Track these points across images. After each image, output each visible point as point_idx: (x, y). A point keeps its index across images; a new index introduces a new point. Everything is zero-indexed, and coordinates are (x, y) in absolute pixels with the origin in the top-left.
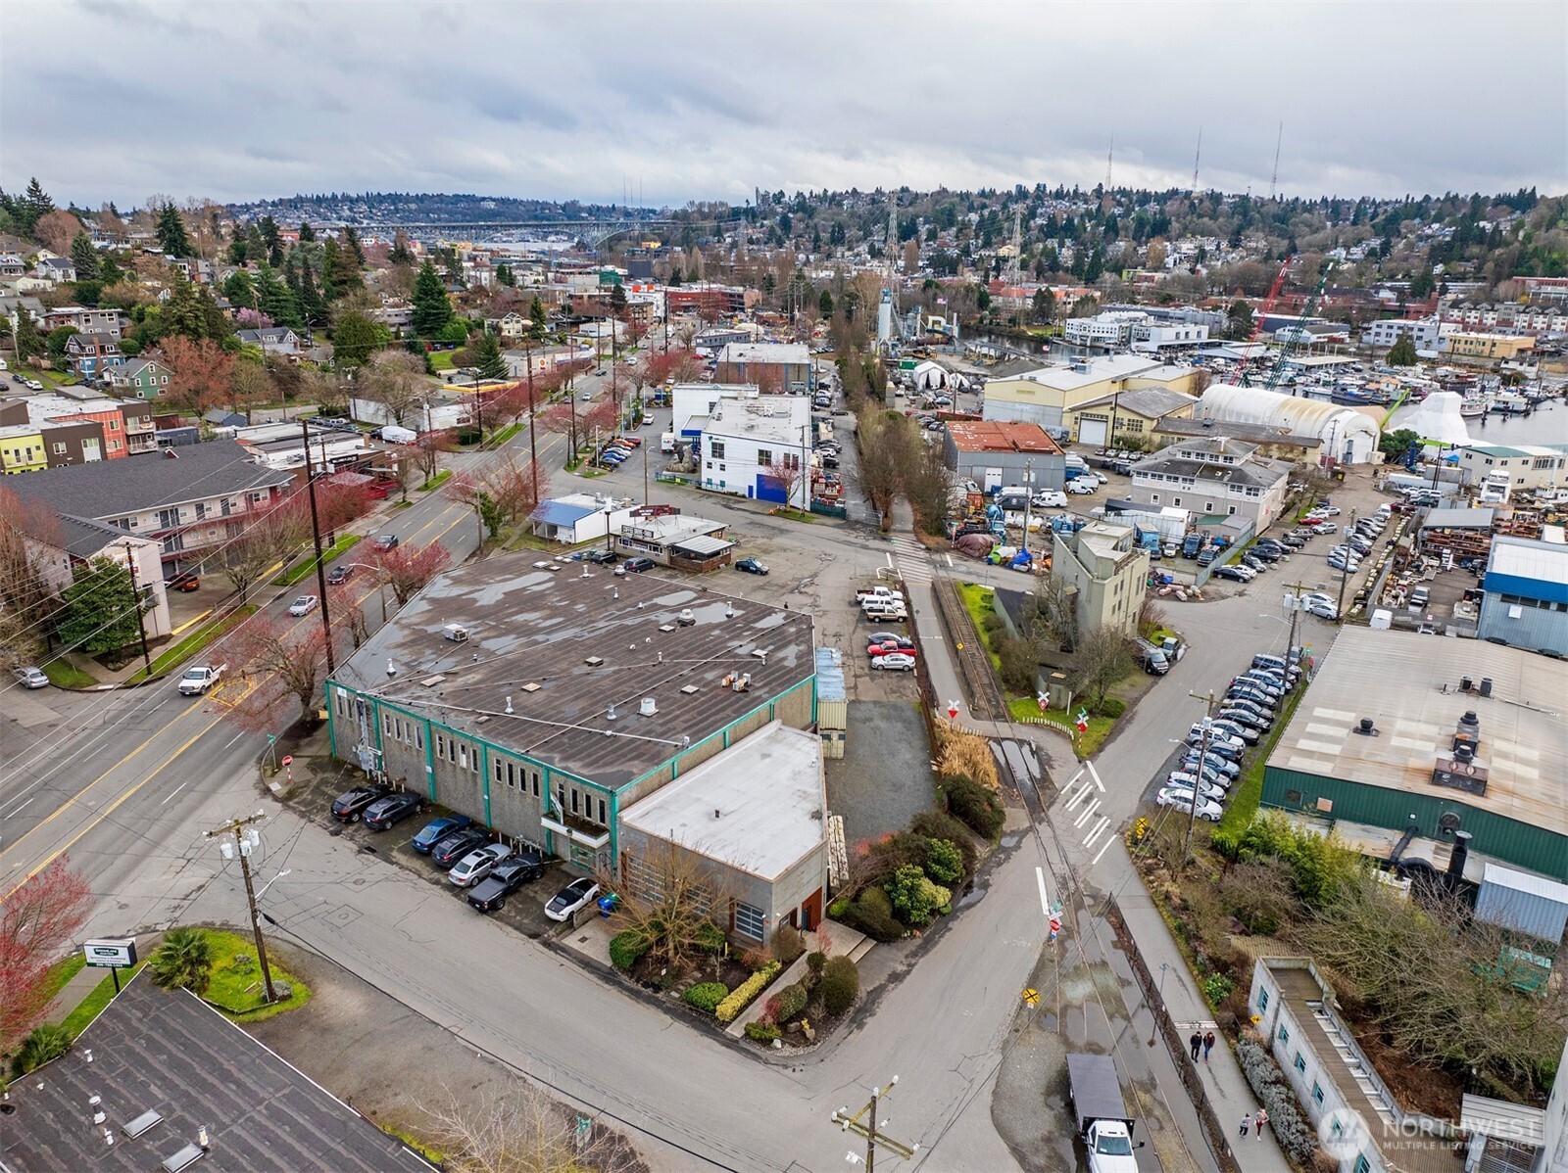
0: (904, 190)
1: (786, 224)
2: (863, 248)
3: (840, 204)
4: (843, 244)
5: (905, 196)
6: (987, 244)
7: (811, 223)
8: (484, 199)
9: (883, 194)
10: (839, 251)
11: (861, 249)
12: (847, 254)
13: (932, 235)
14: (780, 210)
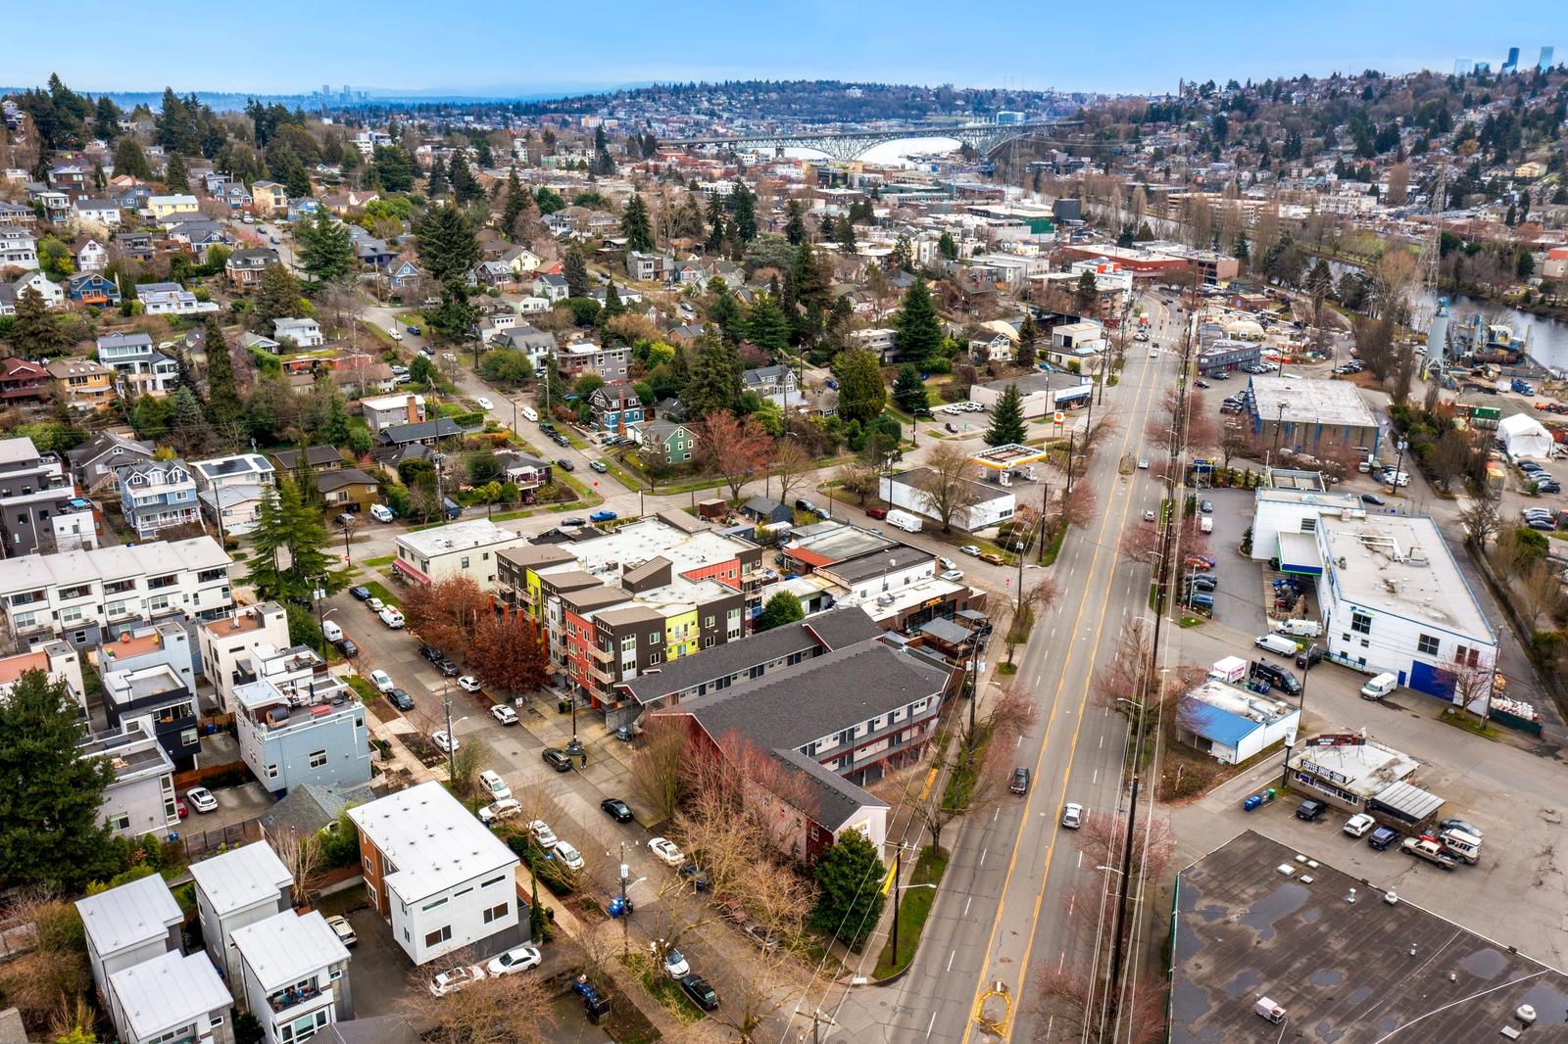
0: (1371, 75)
1: (1220, 127)
2: (1327, 164)
3: (1288, 99)
4: (1298, 157)
5: (1373, 86)
6: (1499, 161)
7: (1252, 124)
8: (849, 86)
9: (1343, 82)
10: (1294, 165)
11: (1322, 165)
12: (1306, 171)
13: (1421, 147)
14: (1210, 107)
